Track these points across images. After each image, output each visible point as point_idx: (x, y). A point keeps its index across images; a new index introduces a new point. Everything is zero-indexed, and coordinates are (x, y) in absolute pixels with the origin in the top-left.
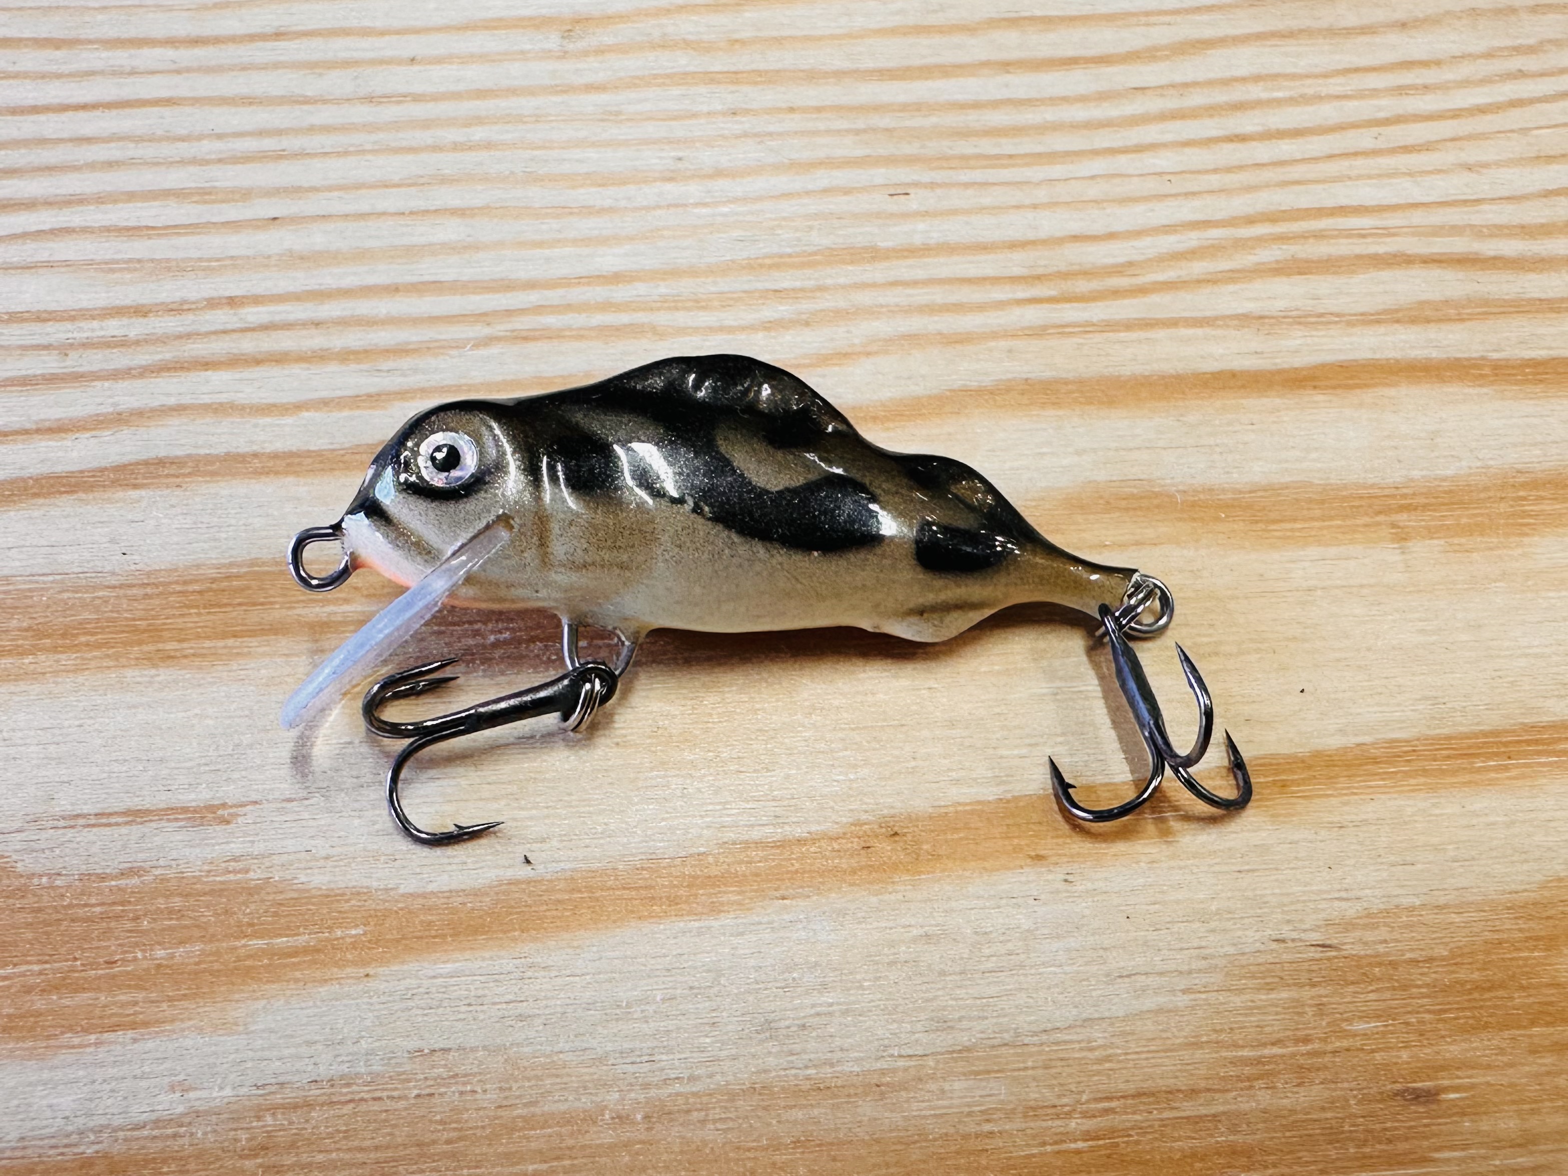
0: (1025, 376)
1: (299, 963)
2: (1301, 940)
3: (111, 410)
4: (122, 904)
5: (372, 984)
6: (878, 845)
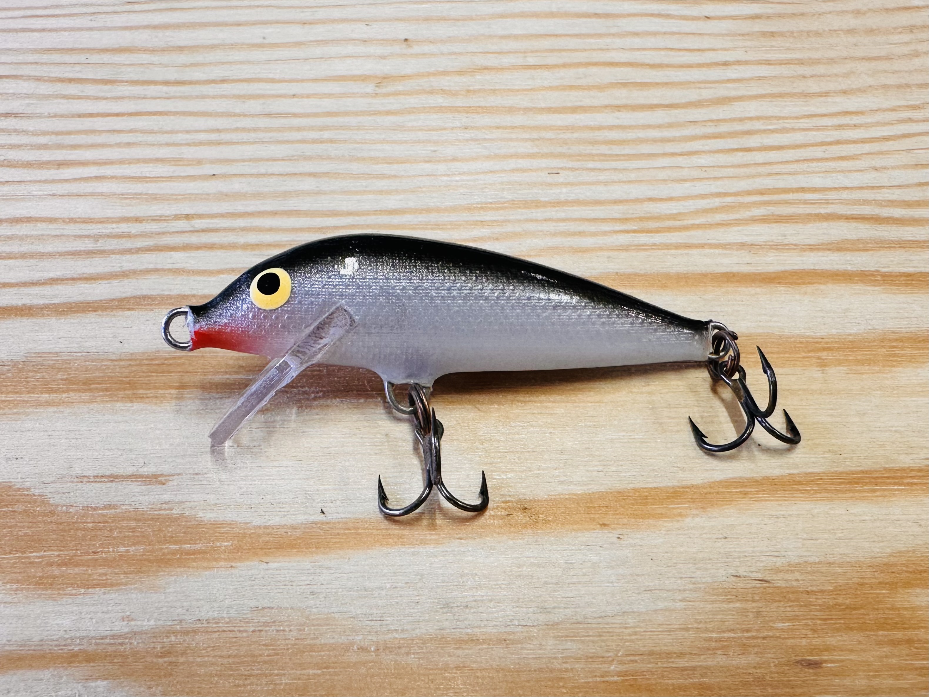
1: (196, 558)
2: (749, 577)
5: (233, 571)
6: (515, 514)
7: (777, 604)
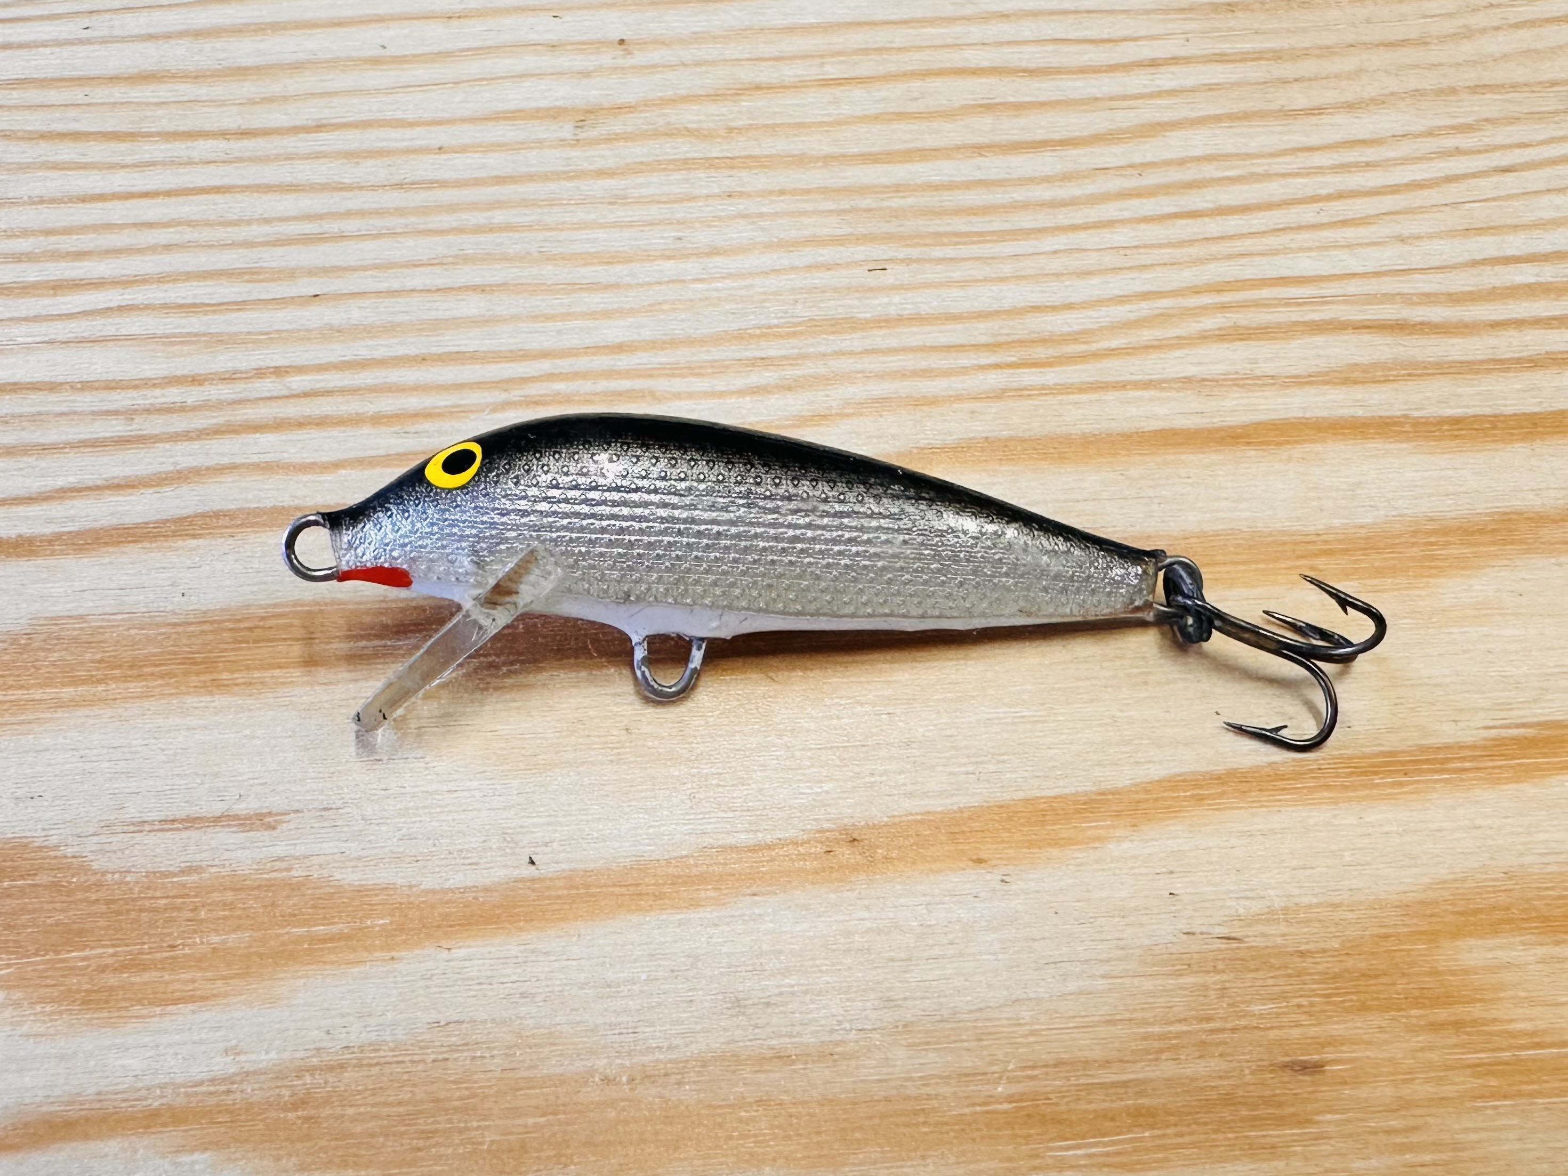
0: (984, 435)
1: (334, 948)
2: (1208, 933)
3: (172, 468)
4: (182, 896)
5: (396, 965)
6: (838, 850)
7: (1250, 975)
